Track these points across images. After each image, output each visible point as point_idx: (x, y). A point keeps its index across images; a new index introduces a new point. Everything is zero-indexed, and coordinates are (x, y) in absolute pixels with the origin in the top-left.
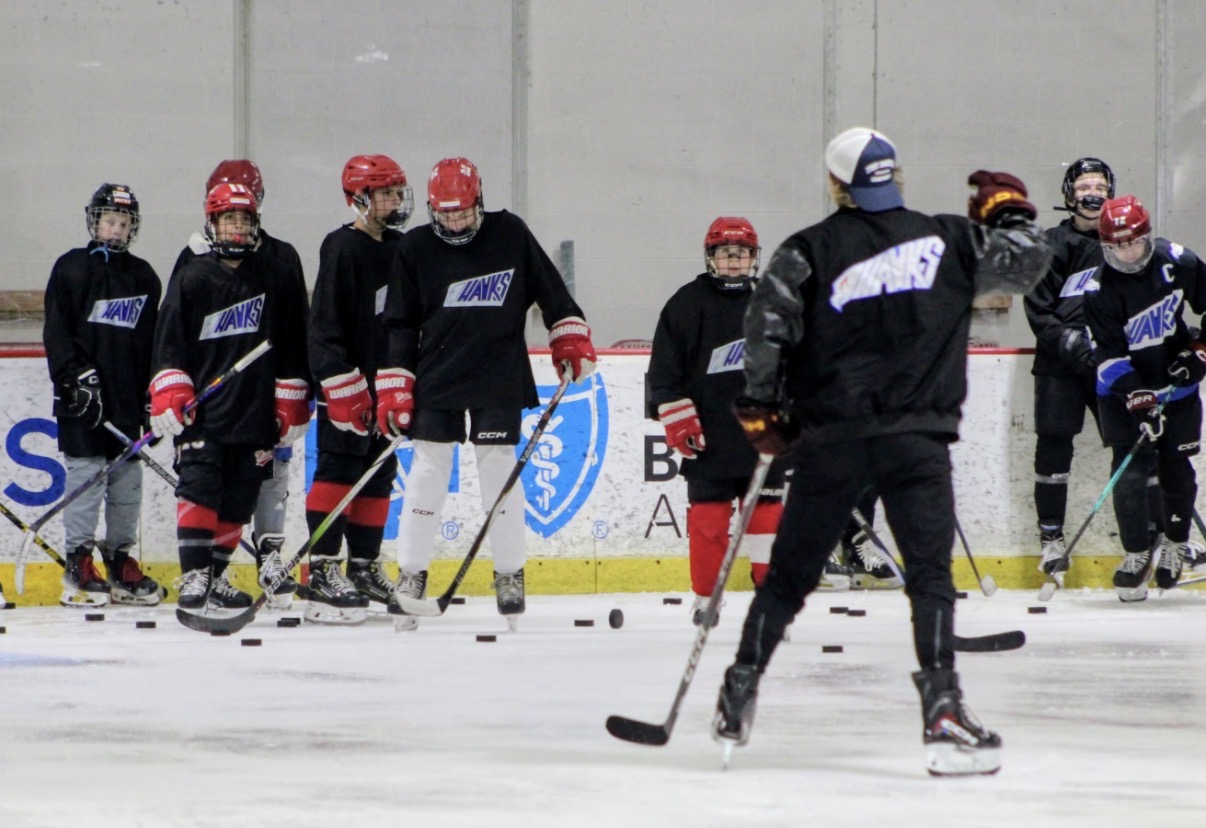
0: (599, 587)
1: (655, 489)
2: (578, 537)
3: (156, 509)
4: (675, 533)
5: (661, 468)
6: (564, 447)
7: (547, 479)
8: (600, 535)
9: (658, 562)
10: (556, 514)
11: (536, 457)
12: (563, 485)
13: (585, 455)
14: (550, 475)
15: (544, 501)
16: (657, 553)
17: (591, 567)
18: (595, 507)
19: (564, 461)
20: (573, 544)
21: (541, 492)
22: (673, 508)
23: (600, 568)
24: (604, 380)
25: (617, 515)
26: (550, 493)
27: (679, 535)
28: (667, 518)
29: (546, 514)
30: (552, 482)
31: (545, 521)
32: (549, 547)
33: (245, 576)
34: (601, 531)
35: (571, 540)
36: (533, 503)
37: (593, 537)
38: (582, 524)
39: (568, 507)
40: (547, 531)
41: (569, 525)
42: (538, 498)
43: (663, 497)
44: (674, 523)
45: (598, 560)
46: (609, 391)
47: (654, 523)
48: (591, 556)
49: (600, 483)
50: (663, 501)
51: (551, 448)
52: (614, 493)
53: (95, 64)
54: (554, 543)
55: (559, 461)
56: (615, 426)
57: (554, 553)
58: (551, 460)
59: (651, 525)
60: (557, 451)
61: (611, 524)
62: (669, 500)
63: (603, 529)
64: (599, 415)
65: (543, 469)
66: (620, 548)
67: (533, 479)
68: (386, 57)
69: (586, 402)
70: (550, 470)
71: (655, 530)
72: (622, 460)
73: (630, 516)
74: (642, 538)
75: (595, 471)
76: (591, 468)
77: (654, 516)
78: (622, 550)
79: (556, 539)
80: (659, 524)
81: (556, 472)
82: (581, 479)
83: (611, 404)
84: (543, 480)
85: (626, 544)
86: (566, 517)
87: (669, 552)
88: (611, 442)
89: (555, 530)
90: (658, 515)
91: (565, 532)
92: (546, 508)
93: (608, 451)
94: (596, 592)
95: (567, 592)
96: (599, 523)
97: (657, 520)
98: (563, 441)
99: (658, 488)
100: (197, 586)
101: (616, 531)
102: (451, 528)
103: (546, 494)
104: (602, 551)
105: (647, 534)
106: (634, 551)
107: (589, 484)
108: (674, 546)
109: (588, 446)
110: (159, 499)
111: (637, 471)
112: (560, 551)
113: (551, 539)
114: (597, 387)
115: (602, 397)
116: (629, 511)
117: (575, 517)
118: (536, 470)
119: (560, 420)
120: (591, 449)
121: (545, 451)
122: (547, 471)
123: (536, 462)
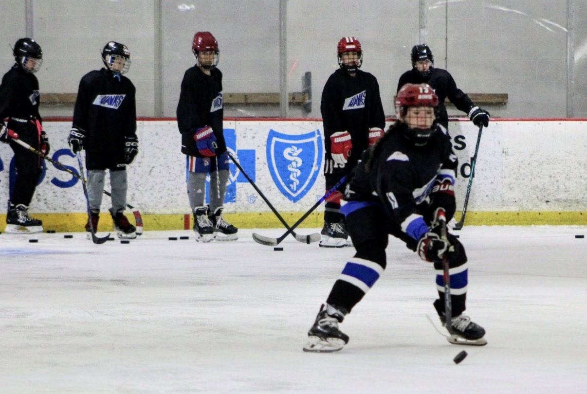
0: (318, 225)
2: (309, 202)
6: (303, 162)
7: (295, 176)
10: (299, 192)
11: (290, 167)
12: (302, 179)
13: (312, 166)
15: (294, 186)
17: (315, 216)
18: (316, 189)
19: (303, 169)
20: (307, 206)
21: (292, 182)
23: (319, 216)
29: (295, 192)
30: (297, 178)
31: (294, 195)
32: (296, 207)
33: (159, 219)
35: (306, 204)
36: (289, 188)
38: (310, 196)
39: (305, 189)
40: (295, 200)
41: (305, 197)
42: (291, 185)
45: (318, 212)
49: (319, 179)
51: (297, 163)
54: (298, 205)
55: (300, 169)
57: (298, 209)
58: (297, 168)
60: (300, 164)
64: (319, 148)
65: (293, 172)
67: (288, 177)
69: (312, 143)
70: (297, 173)
76: (315, 172)
79: (299, 203)
81: (299, 173)
82: (310, 177)
84: (293, 177)
86: (303, 194)
89: (299, 199)
91: (303, 200)
92: (295, 189)
94: (317, 227)
95: (304, 227)
96: (318, 196)
98: (302, 159)
102: (252, 198)
103: (295, 183)
107: (314, 179)
109: (313, 161)
112: (301, 209)
113: (297, 203)
114: (317, 136)
115: (320, 140)
117: (308, 194)
118: (290, 173)
119: (301, 150)
120: (315, 163)
121: (294, 164)
122: (295, 173)
123: (290, 169)
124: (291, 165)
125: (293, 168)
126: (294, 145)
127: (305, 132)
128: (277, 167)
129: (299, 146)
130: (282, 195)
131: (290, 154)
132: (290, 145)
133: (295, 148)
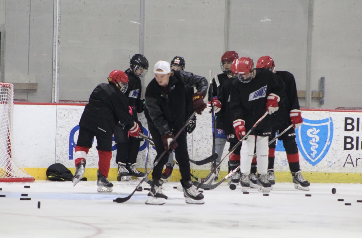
0: (329, 181)
1: (347, 152)
2: (323, 166)
3: (197, 154)
4: (352, 166)
5: (349, 146)
6: (320, 139)
7: (314, 148)
8: (330, 166)
9: (347, 174)
10: (317, 159)
11: (311, 142)
12: (319, 150)
13: (326, 142)
14: (315, 147)
15: (313, 155)
16: (347, 172)
17: (327, 175)
18: (328, 157)
19: (320, 143)
20: (322, 168)
21: (312, 152)
22: (352, 158)
23: (329, 175)
24: (332, 119)
25: (335, 160)
26: (315, 152)
27: (354, 166)
28: (350, 161)
29: (314, 159)
30: (316, 149)
31: (313, 161)
32: (315, 169)
33: (223, 174)
34: (330, 164)
35: (321, 167)
36: (310, 155)
37: (327, 166)
38: (324, 162)
39: (321, 157)
40: (314, 164)
41: (320, 162)
42: (311, 154)
43: (349, 155)
44: (352, 163)
45: (329, 173)
46: (334, 122)
47: (346, 162)
48: (327, 172)
49: (330, 150)
50: (349, 156)
51: (316, 139)
52: (334, 153)
53: (183, 20)
54: (316, 168)
55: (318, 143)
56: (335, 133)
57: (315, 170)
58: (316, 143)
59: (345, 163)
60: (318, 140)
61: (333, 163)
62: (351, 156)
63: (331, 164)
64: (331, 130)
65: (313, 145)
66: (336, 170)
67: (310, 148)
68: (270, 20)
69: (327, 126)
70: (315, 146)
71: (347, 165)
72: (337, 143)
73: (339, 160)
74: (343, 167)
75: (329, 146)
76: (328, 145)
77: (346, 161)
78: (336, 171)
79: (316, 166)
80: (348, 163)
81: (317, 146)
82: (325, 149)
83: (334, 126)
84: (313, 149)
85: (338, 168)
86: (319, 160)
87: (350, 172)
88: (334, 138)
89: (316, 164)
90: (348, 160)
91: (319, 164)
92: (314, 157)
93: (333, 140)
94: (328, 183)
95: (319, 182)
96: (329, 162)
97: (347, 162)
98: (319, 137)
99: (348, 152)
100: (237, 176)
101: (335, 165)
102: (285, 162)
103: (314, 153)
104: (330, 170)
105: (344, 166)
106: (340, 171)
107: (327, 150)
108: (352, 170)
109: (327, 139)
110: (198, 151)
111: (342, 147)
112: (317, 170)
113: (315, 166)
114: (330, 121)
115: (332, 124)
116: (339, 159)
117: (322, 160)
118: (311, 145)
119: (319, 131)
120: (328, 140)
121: (314, 140)
122: (314, 146)
123: (311, 143)
124: (311, 140)
125: (313, 142)
126: (314, 127)
127: (322, 119)
128: (302, 141)
129: (317, 128)
130: (305, 161)
131: (311, 133)
132: (311, 127)
133: (315, 129)
